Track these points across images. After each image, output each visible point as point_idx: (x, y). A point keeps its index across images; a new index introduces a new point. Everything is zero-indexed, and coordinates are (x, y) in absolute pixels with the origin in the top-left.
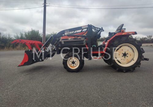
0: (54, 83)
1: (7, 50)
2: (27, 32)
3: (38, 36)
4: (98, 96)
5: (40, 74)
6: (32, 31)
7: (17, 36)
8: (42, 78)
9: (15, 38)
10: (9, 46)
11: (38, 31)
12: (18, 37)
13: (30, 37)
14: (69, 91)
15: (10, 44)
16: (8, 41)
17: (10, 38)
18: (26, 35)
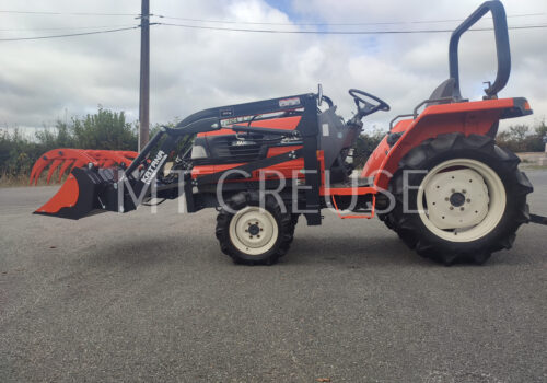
0: (150, 308)
1: (10, 185)
2: (80, 118)
3: (122, 132)
4: (290, 356)
5: (107, 276)
6: (100, 115)
7: (47, 133)
8: (112, 293)
9: (38, 142)
10: (18, 170)
11: (122, 113)
12: (49, 137)
13: (92, 137)
14: (196, 339)
15: (20, 164)
16: (11, 153)
17: (21, 142)
18: (78, 130)
